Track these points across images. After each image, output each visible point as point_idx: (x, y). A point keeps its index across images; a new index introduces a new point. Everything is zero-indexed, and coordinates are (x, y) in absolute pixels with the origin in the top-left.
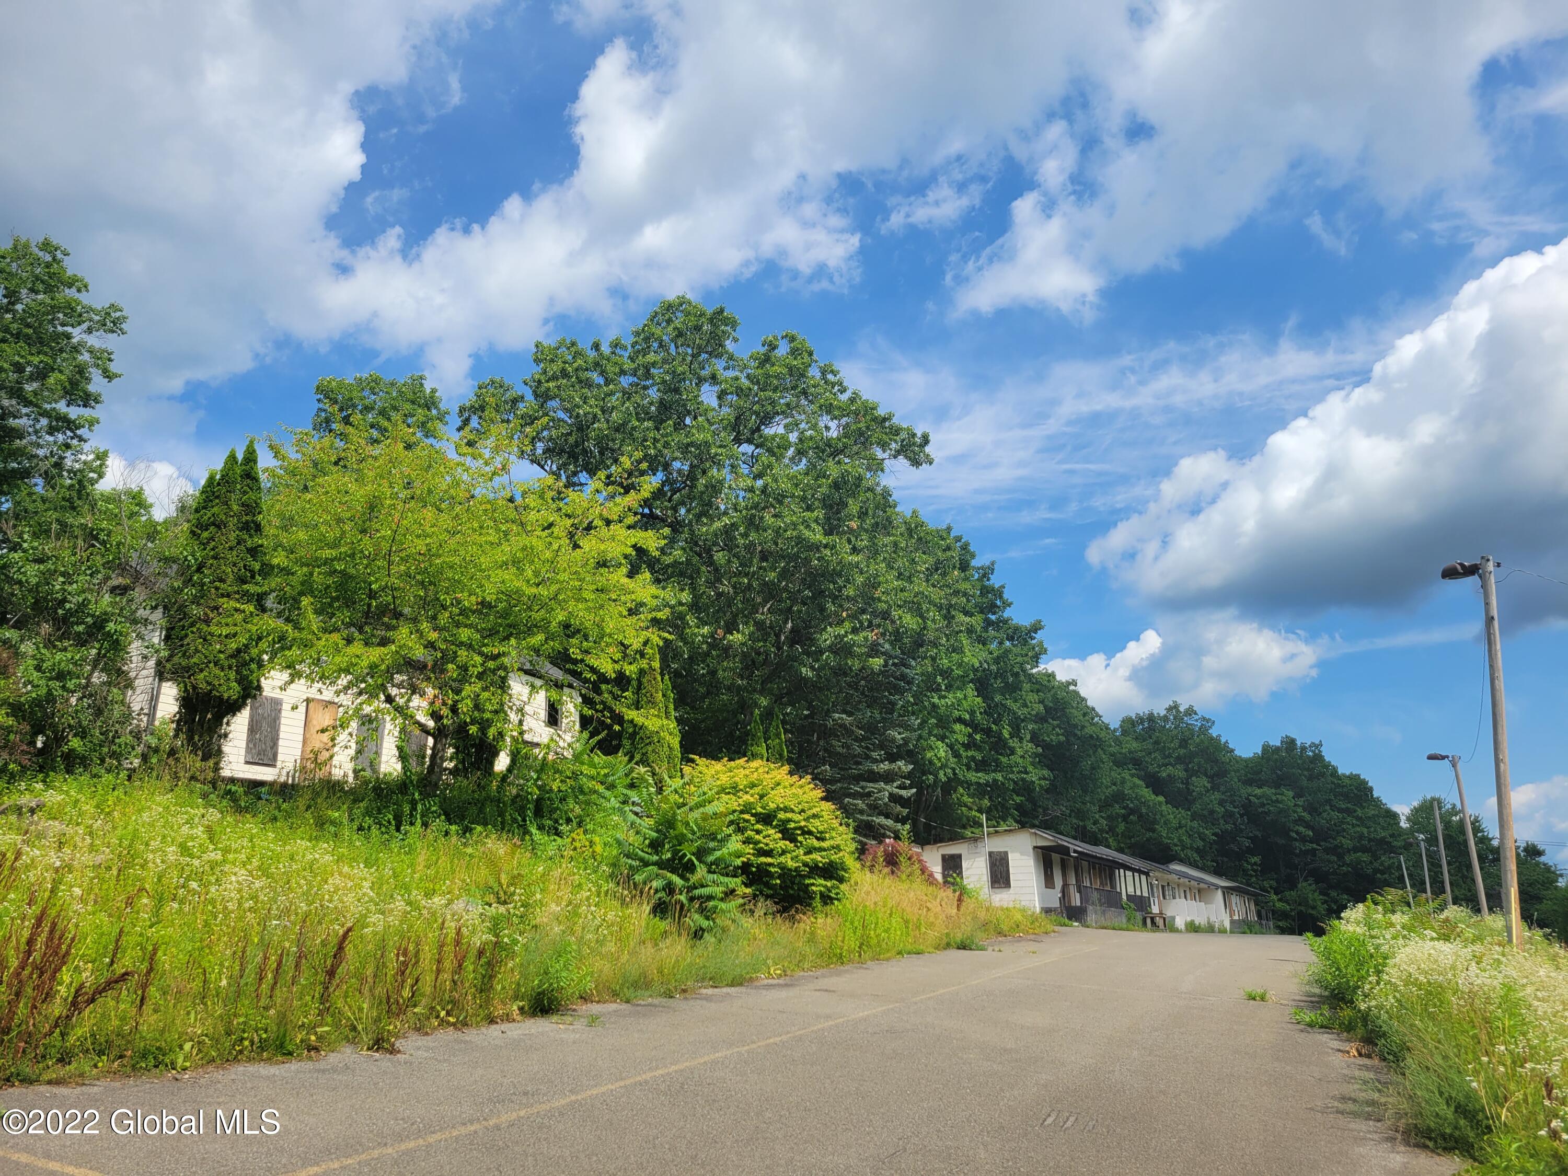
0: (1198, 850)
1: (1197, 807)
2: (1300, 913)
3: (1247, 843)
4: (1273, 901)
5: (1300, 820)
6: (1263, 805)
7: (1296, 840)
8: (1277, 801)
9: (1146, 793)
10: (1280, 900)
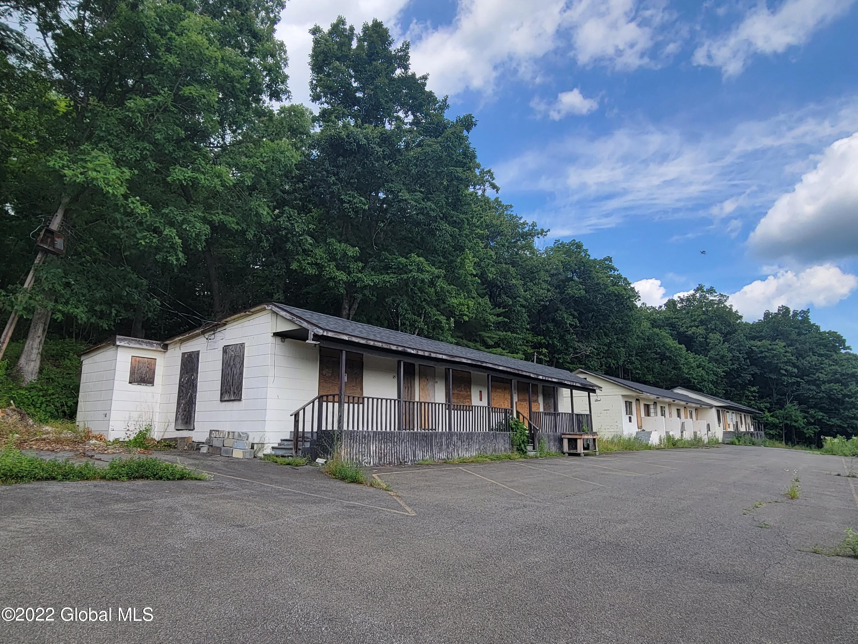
0: (712, 382)
1: (712, 353)
2: (786, 425)
3: (749, 377)
4: (767, 416)
5: (788, 362)
6: (762, 352)
7: (785, 375)
8: (772, 349)
9: (672, 343)
10: (771, 416)
